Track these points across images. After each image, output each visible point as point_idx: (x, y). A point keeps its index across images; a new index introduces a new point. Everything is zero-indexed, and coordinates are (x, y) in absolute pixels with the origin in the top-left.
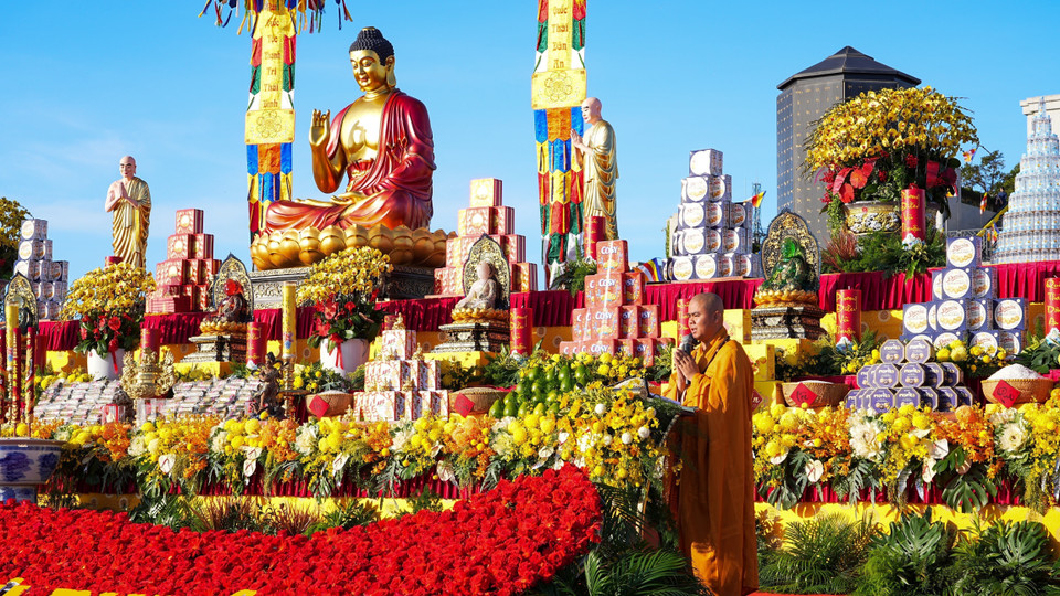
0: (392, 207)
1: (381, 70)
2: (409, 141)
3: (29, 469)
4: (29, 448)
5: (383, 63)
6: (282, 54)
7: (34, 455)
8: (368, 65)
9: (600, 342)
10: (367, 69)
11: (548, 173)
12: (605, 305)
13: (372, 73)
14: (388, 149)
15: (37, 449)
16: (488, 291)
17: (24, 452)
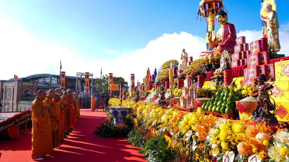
0: (220, 49)
1: (223, 19)
2: (229, 34)
3: (118, 114)
4: (118, 110)
5: (223, 17)
6: (212, 24)
7: (119, 111)
8: (220, 18)
9: (249, 80)
10: (220, 19)
11: (266, 34)
12: (252, 66)
13: (221, 20)
14: (224, 36)
15: (120, 110)
16: (224, 66)
17: (117, 110)
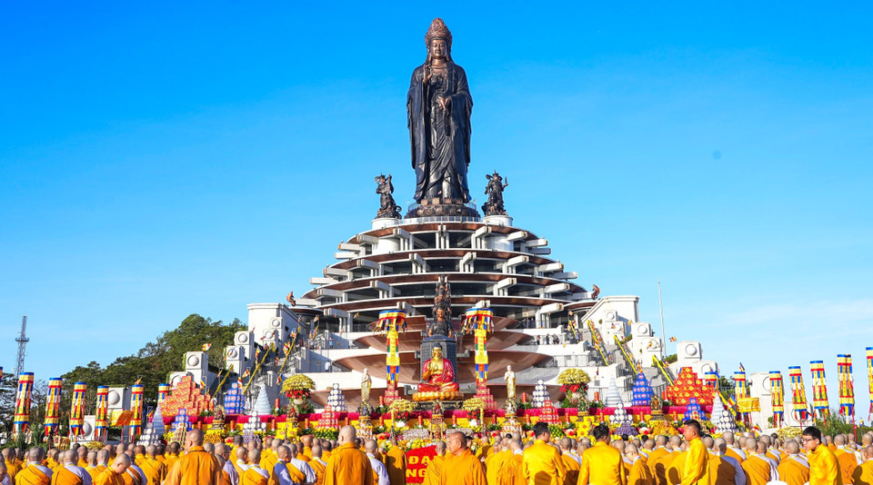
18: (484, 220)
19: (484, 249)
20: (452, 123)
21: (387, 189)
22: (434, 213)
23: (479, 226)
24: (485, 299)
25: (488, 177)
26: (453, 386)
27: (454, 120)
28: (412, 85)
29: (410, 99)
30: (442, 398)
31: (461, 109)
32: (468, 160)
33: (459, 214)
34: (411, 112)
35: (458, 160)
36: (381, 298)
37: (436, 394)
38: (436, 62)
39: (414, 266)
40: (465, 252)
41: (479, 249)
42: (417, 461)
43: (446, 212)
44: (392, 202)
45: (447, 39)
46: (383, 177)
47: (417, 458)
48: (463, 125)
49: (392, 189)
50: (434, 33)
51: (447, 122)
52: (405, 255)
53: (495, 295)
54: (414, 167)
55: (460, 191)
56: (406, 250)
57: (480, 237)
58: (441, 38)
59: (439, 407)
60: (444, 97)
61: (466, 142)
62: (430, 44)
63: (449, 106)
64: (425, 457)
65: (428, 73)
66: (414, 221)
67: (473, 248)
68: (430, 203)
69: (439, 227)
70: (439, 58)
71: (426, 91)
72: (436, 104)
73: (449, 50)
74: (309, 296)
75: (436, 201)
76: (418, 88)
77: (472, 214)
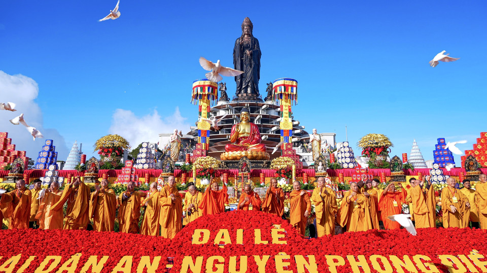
14: (252, 134)
18: (265, 103)
19: (265, 114)
20: (252, 62)
21: (224, 89)
22: (244, 99)
23: (263, 105)
24: (266, 135)
25: (268, 84)
26: (260, 147)
27: (253, 60)
28: (235, 46)
29: (234, 52)
30: (249, 157)
31: (256, 55)
32: (259, 78)
33: (254, 100)
34: (235, 57)
35: (255, 78)
36: (220, 134)
37: (243, 153)
38: (246, 36)
39: (235, 121)
40: (257, 115)
41: (263, 114)
42: (205, 240)
43: (249, 99)
44: (226, 94)
45: (251, 26)
46: (222, 83)
47: (207, 233)
48: (257, 63)
49: (226, 89)
50: (245, 24)
51: (250, 61)
52: (231, 116)
53: (270, 133)
54: (236, 81)
55: (255, 91)
56: (232, 114)
57: (264, 109)
58: (249, 26)
59: (246, 165)
60: (249, 51)
61: (258, 70)
62: (243, 28)
63: (251, 54)
64: (221, 231)
65: (242, 40)
66: (236, 102)
67: (261, 113)
68: (242, 96)
69: (246, 105)
70: (247, 34)
71: (242, 48)
72: (245, 53)
73: (252, 32)
74: (189, 134)
75: (245, 95)
76: (238, 46)
77: (261, 100)
